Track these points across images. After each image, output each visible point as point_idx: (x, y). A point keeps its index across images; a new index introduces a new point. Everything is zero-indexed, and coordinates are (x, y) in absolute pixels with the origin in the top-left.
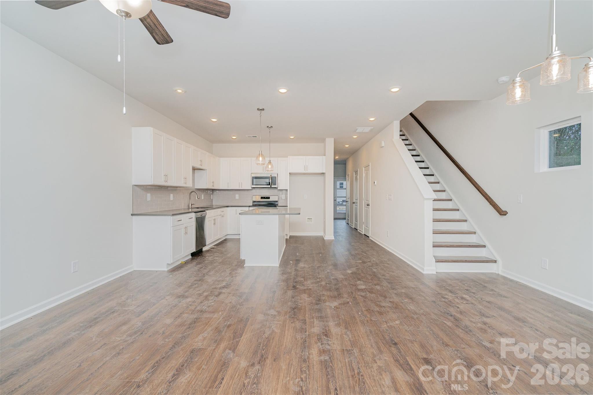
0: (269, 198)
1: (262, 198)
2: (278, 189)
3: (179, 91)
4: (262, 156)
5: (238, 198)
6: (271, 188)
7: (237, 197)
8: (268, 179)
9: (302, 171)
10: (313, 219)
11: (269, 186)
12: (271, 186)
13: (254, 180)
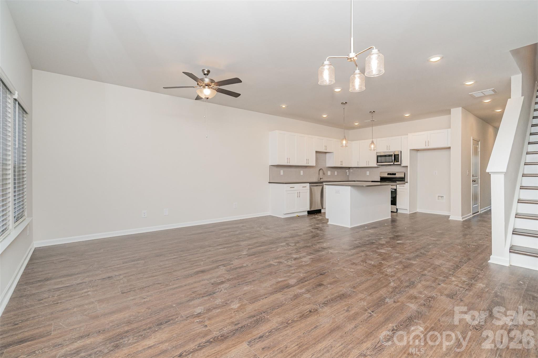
0: (395, 174)
1: (388, 174)
2: (402, 165)
3: (284, 106)
4: (345, 140)
5: (369, 175)
6: (394, 165)
7: (368, 173)
8: (391, 157)
9: (424, 147)
10: (444, 197)
11: (392, 163)
12: (394, 163)
13: (379, 158)
